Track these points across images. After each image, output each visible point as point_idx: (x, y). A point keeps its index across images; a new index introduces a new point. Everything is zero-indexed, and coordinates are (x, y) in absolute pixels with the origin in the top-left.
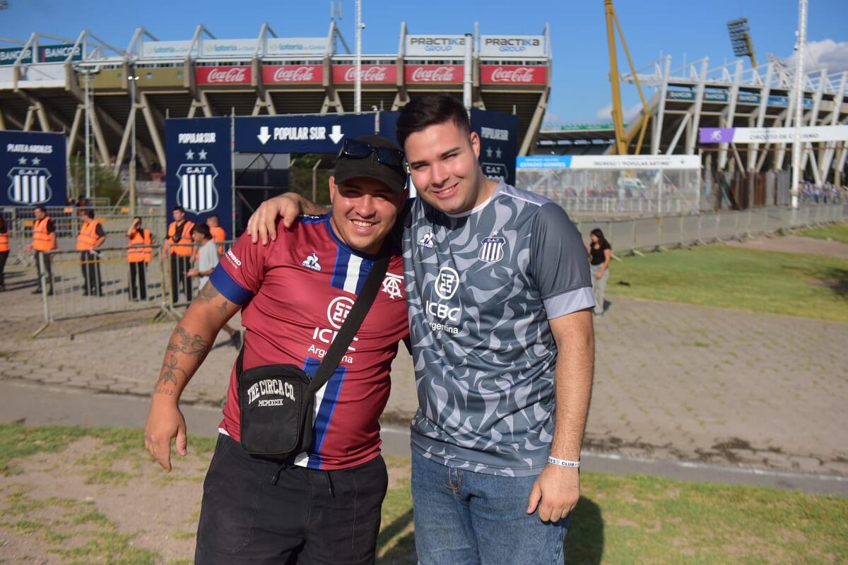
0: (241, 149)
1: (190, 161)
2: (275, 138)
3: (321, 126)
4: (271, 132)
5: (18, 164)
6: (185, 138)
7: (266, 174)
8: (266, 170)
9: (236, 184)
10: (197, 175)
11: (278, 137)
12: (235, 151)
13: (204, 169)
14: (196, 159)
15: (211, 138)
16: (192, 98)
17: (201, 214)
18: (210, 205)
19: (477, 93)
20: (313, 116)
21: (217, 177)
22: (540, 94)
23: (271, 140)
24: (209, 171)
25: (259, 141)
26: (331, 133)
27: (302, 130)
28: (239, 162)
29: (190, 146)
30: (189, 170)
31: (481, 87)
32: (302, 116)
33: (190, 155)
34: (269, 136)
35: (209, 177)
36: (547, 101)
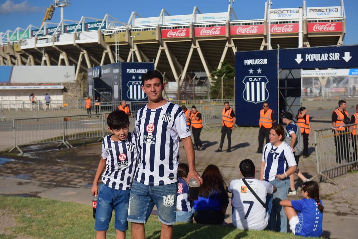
0: (283, 67)
1: (251, 75)
2: (306, 60)
3: (337, 52)
4: (303, 57)
5: (131, 79)
6: (247, 62)
9: (279, 87)
10: (255, 82)
11: (308, 59)
12: (279, 68)
13: (260, 79)
14: (255, 73)
15: (265, 61)
16: (160, 45)
17: (258, 104)
18: (263, 98)
19: (306, 38)
20: (331, 47)
21: (268, 83)
22: (339, 37)
23: (303, 62)
24: (263, 80)
25: (295, 62)
26: (344, 56)
27: (324, 55)
28: (281, 74)
29: (251, 66)
30: (250, 80)
31: (308, 34)
32: (324, 47)
33: (251, 71)
34: (302, 59)
35: (263, 83)
36: (343, 40)
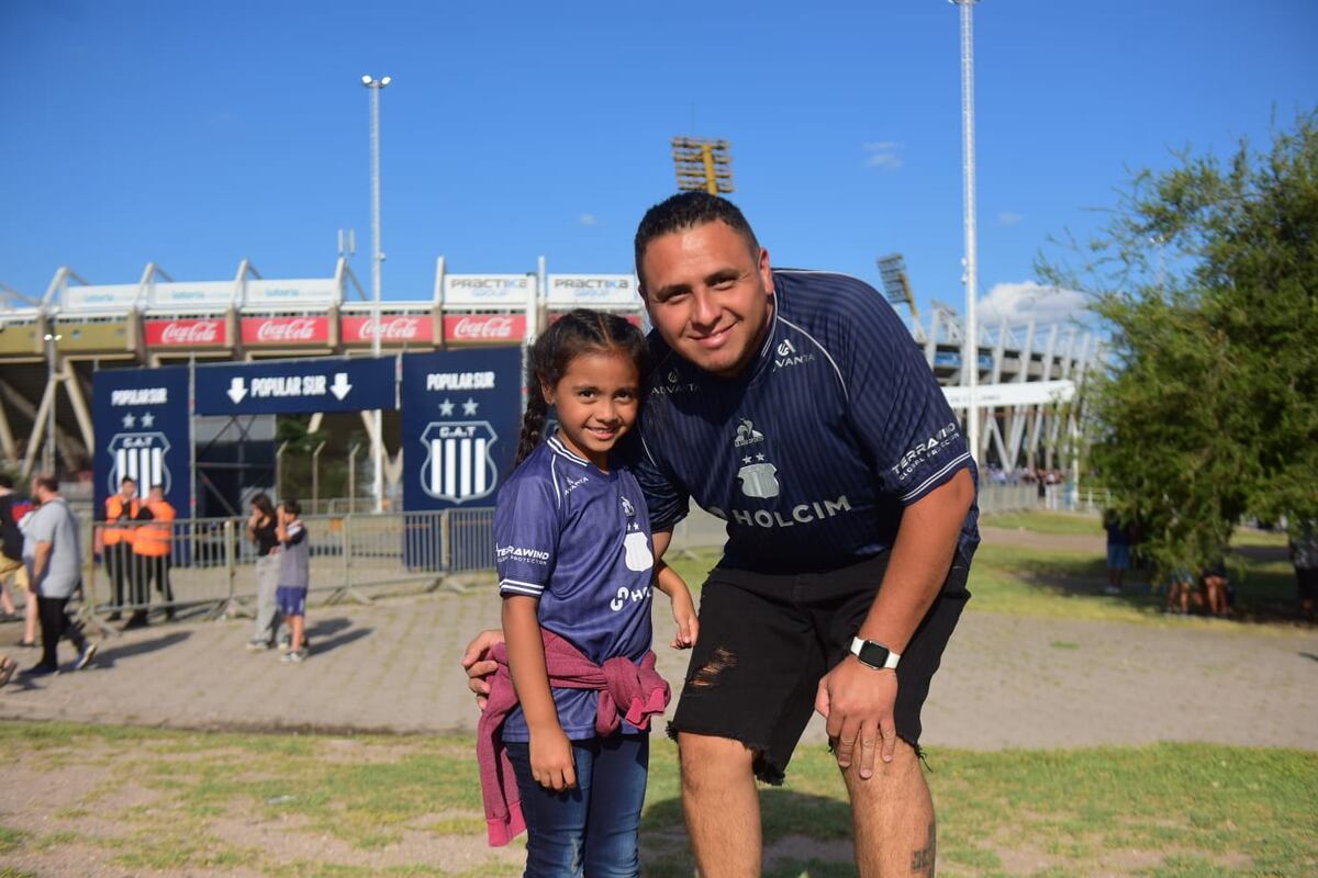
0: (203, 410)
1: (129, 430)
2: (254, 394)
3: (320, 375)
4: (247, 385)
6: (121, 397)
7: (241, 450)
8: (241, 441)
9: (198, 459)
10: (139, 449)
11: (257, 393)
12: (196, 412)
13: (149, 440)
14: (138, 427)
15: (159, 396)
20: (308, 363)
23: (247, 397)
24: (156, 443)
25: (229, 400)
26: (333, 384)
27: (293, 382)
28: (200, 430)
29: (128, 409)
30: (127, 443)
32: (292, 363)
33: (129, 421)
34: (245, 391)
35: (156, 452)
